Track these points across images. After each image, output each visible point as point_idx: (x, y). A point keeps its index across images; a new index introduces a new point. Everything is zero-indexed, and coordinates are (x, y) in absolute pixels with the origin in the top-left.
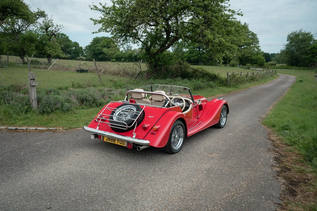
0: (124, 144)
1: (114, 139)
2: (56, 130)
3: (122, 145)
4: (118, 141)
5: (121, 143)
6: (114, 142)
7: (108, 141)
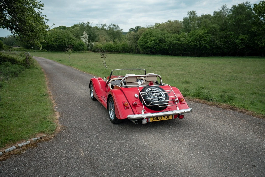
0: (170, 118)
1: (160, 117)
2: (41, 138)
3: (168, 119)
4: (164, 117)
5: (167, 118)
6: (160, 119)
7: (154, 121)
